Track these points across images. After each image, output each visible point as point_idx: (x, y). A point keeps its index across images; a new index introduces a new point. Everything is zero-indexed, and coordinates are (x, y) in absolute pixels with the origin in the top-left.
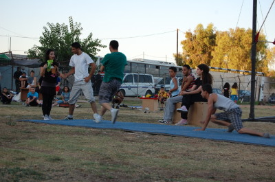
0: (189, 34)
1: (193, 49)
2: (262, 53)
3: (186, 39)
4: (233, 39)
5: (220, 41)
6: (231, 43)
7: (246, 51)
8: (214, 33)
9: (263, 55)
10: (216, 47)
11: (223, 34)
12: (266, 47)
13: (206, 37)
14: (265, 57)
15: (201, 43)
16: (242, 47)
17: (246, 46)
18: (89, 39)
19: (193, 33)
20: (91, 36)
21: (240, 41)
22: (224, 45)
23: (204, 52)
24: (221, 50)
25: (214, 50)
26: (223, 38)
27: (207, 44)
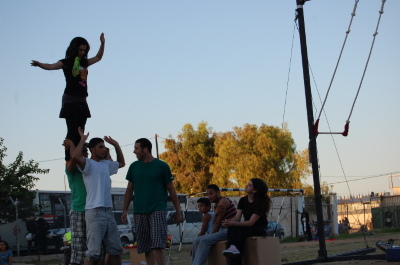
0: (170, 142)
1: (179, 165)
2: (289, 161)
3: (166, 150)
4: (241, 144)
5: (222, 148)
6: (239, 149)
7: (265, 160)
8: (210, 136)
9: (292, 164)
10: (216, 158)
11: (225, 137)
12: (293, 150)
13: (199, 143)
14: (294, 167)
15: (192, 154)
16: (258, 154)
17: (262, 151)
18: (18, 162)
19: (177, 140)
20: (20, 157)
21: (252, 145)
22: (230, 154)
23: (198, 167)
24: (225, 162)
25: (212, 163)
26: (225, 143)
27: (202, 155)
